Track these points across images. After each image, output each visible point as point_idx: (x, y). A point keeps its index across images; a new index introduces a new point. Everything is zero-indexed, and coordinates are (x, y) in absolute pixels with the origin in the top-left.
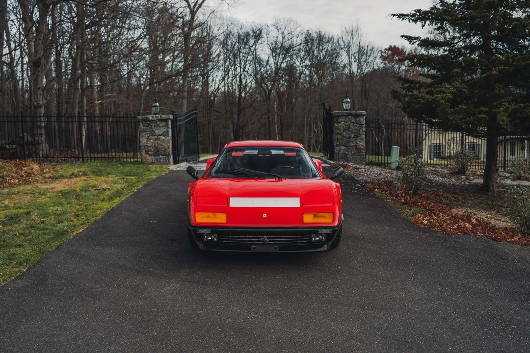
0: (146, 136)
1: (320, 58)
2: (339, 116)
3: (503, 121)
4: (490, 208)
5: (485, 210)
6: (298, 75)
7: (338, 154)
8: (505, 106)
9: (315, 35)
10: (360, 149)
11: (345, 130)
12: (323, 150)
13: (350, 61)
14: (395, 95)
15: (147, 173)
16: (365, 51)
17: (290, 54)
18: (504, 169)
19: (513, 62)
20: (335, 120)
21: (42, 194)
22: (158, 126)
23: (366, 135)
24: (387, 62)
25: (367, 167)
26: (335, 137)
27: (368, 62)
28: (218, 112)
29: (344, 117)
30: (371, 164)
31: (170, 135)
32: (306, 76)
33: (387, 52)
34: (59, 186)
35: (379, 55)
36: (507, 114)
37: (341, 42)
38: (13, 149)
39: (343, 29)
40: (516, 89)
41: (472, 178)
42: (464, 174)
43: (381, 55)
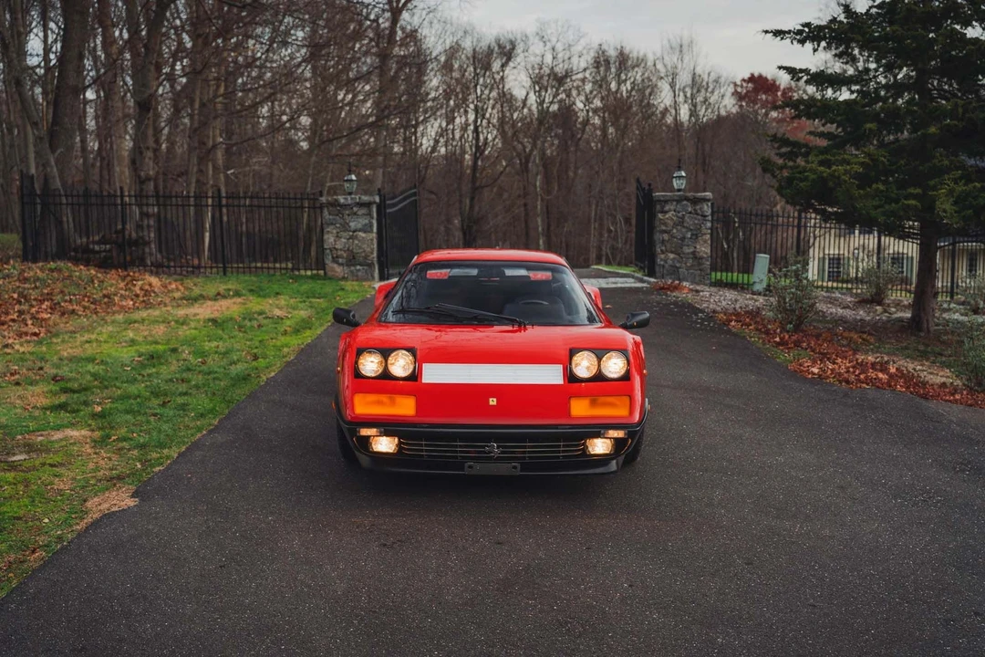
0: (335, 231)
1: (622, 94)
2: (666, 202)
3: (945, 211)
4: (922, 357)
5: (913, 359)
6: (578, 126)
7: (663, 266)
8: (949, 186)
9: (612, 53)
10: (701, 258)
11: (675, 225)
12: (636, 259)
13: (676, 102)
14: (767, 166)
15: (340, 293)
16: (704, 83)
17: (566, 87)
18: (952, 297)
19: (963, 114)
20: (658, 207)
21: (182, 324)
22: (355, 214)
23: (711, 234)
24: (744, 104)
25: (713, 289)
26: (658, 237)
27: (710, 104)
28: (432, 192)
29: (675, 203)
30: (719, 284)
31: (375, 230)
32: (595, 129)
33: (745, 85)
34: (204, 311)
35: (731, 89)
36: (952, 199)
37: (659, 66)
38: (105, 251)
39: (665, 42)
40: (970, 158)
41: (893, 310)
42: (880, 303)
43: (733, 90)
